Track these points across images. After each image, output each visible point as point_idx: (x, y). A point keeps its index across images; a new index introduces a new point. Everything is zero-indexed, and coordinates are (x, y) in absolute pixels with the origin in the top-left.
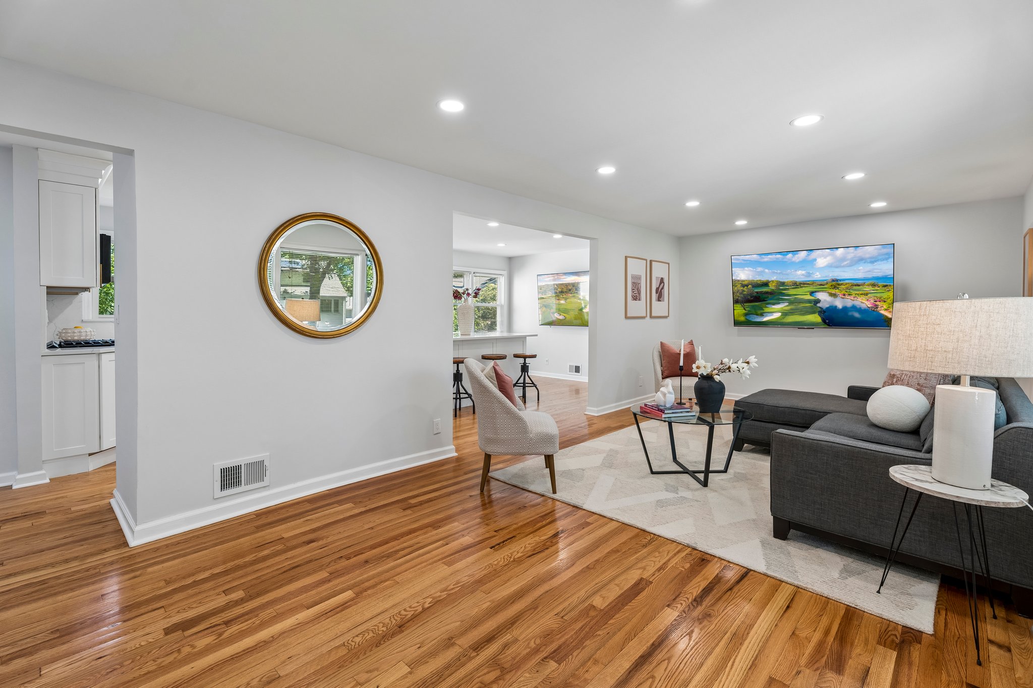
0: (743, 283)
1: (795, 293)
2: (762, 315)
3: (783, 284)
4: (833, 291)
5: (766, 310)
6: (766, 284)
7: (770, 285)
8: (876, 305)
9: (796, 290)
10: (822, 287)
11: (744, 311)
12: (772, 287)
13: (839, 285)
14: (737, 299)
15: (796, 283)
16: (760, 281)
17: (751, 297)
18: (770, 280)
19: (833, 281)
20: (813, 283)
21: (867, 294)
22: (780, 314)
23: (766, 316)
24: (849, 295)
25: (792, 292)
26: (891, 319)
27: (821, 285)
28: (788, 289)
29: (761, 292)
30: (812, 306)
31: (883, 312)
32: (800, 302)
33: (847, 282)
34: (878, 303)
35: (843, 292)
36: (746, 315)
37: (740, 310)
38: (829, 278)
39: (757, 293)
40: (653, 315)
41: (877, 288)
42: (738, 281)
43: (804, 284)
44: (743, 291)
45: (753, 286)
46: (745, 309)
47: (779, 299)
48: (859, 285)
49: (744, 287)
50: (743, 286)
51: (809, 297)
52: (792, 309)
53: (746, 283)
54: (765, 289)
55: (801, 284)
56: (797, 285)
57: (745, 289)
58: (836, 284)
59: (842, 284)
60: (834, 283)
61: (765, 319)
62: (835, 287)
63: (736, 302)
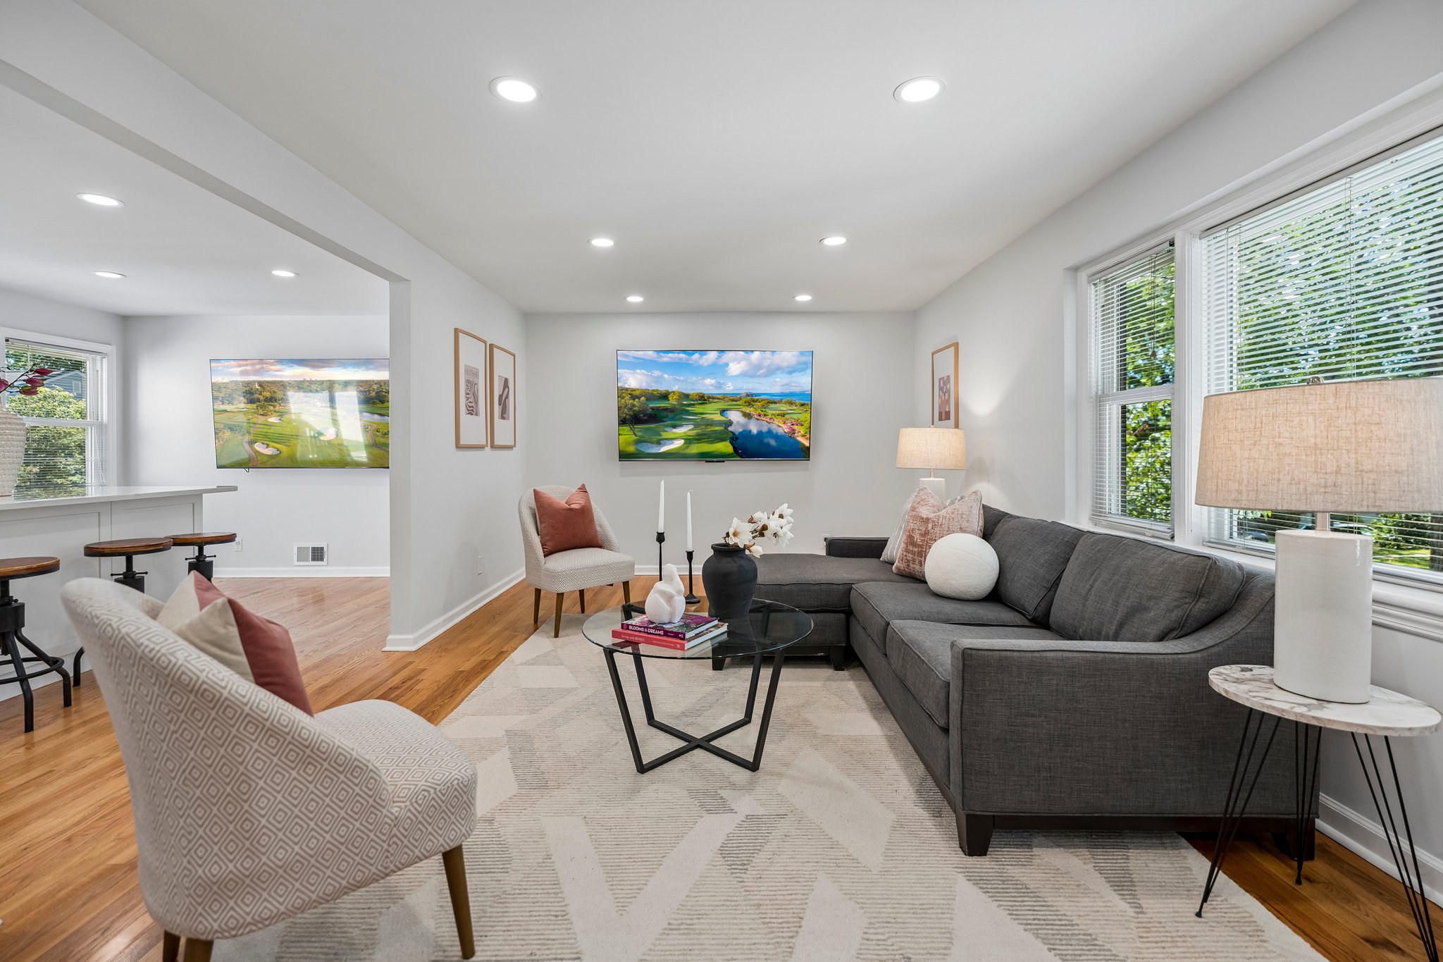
0: (634, 393)
1: (701, 411)
2: (659, 443)
3: (687, 396)
4: (748, 410)
5: (665, 435)
6: (665, 396)
7: (670, 398)
8: (793, 430)
9: (703, 406)
10: (735, 403)
11: (634, 437)
12: (673, 401)
13: (754, 401)
14: (625, 418)
15: (703, 397)
16: (657, 390)
17: (645, 415)
18: (670, 390)
19: (748, 395)
20: (723, 398)
21: (783, 415)
22: (683, 441)
23: (665, 445)
24: (765, 415)
25: (698, 409)
26: (808, 449)
27: (733, 400)
28: (693, 405)
29: (658, 409)
30: (723, 430)
31: (800, 439)
32: (707, 425)
33: (763, 397)
34: (795, 427)
35: (759, 411)
36: (637, 442)
37: (628, 435)
38: (743, 392)
39: (653, 409)
40: (497, 443)
41: (794, 407)
42: (627, 389)
43: (713, 398)
44: (634, 405)
45: (647, 399)
46: (635, 434)
47: (681, 419)
48: (775, 403)
49: (634, 399)
50: (633, 397)
51: (718, 417)
52: (698, 435)
53: (637, 393)
54: (663, 404)
55: (709, 398)
56: (703, 399)
57: (636, 402)
58: (751, 399)
59: (757, 401)
60: (748, 398)
61: (664, 449)
62: (749, 404)
63: (622, 422)
